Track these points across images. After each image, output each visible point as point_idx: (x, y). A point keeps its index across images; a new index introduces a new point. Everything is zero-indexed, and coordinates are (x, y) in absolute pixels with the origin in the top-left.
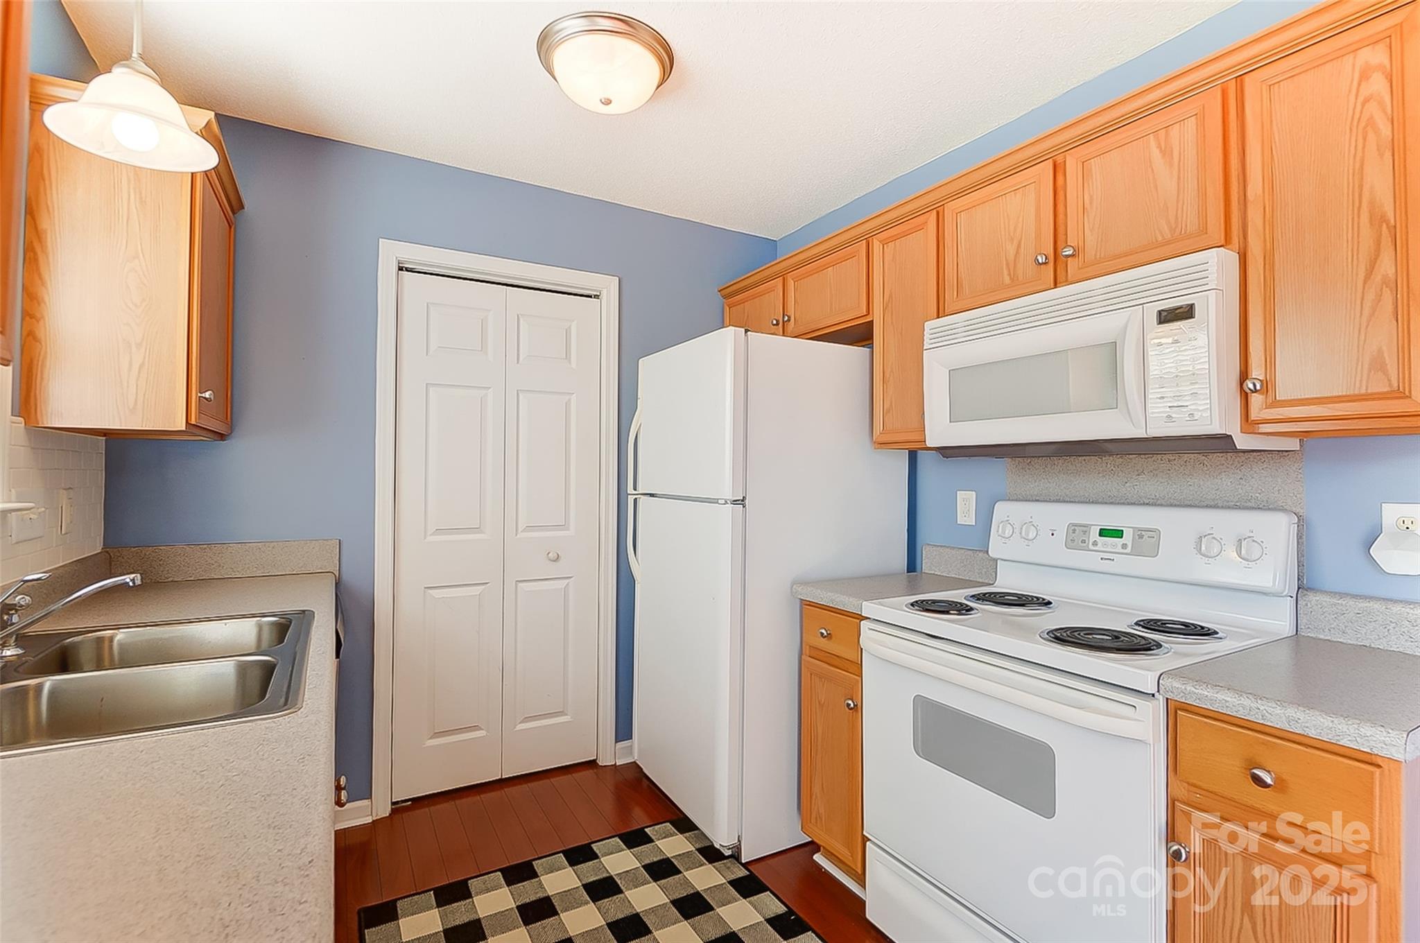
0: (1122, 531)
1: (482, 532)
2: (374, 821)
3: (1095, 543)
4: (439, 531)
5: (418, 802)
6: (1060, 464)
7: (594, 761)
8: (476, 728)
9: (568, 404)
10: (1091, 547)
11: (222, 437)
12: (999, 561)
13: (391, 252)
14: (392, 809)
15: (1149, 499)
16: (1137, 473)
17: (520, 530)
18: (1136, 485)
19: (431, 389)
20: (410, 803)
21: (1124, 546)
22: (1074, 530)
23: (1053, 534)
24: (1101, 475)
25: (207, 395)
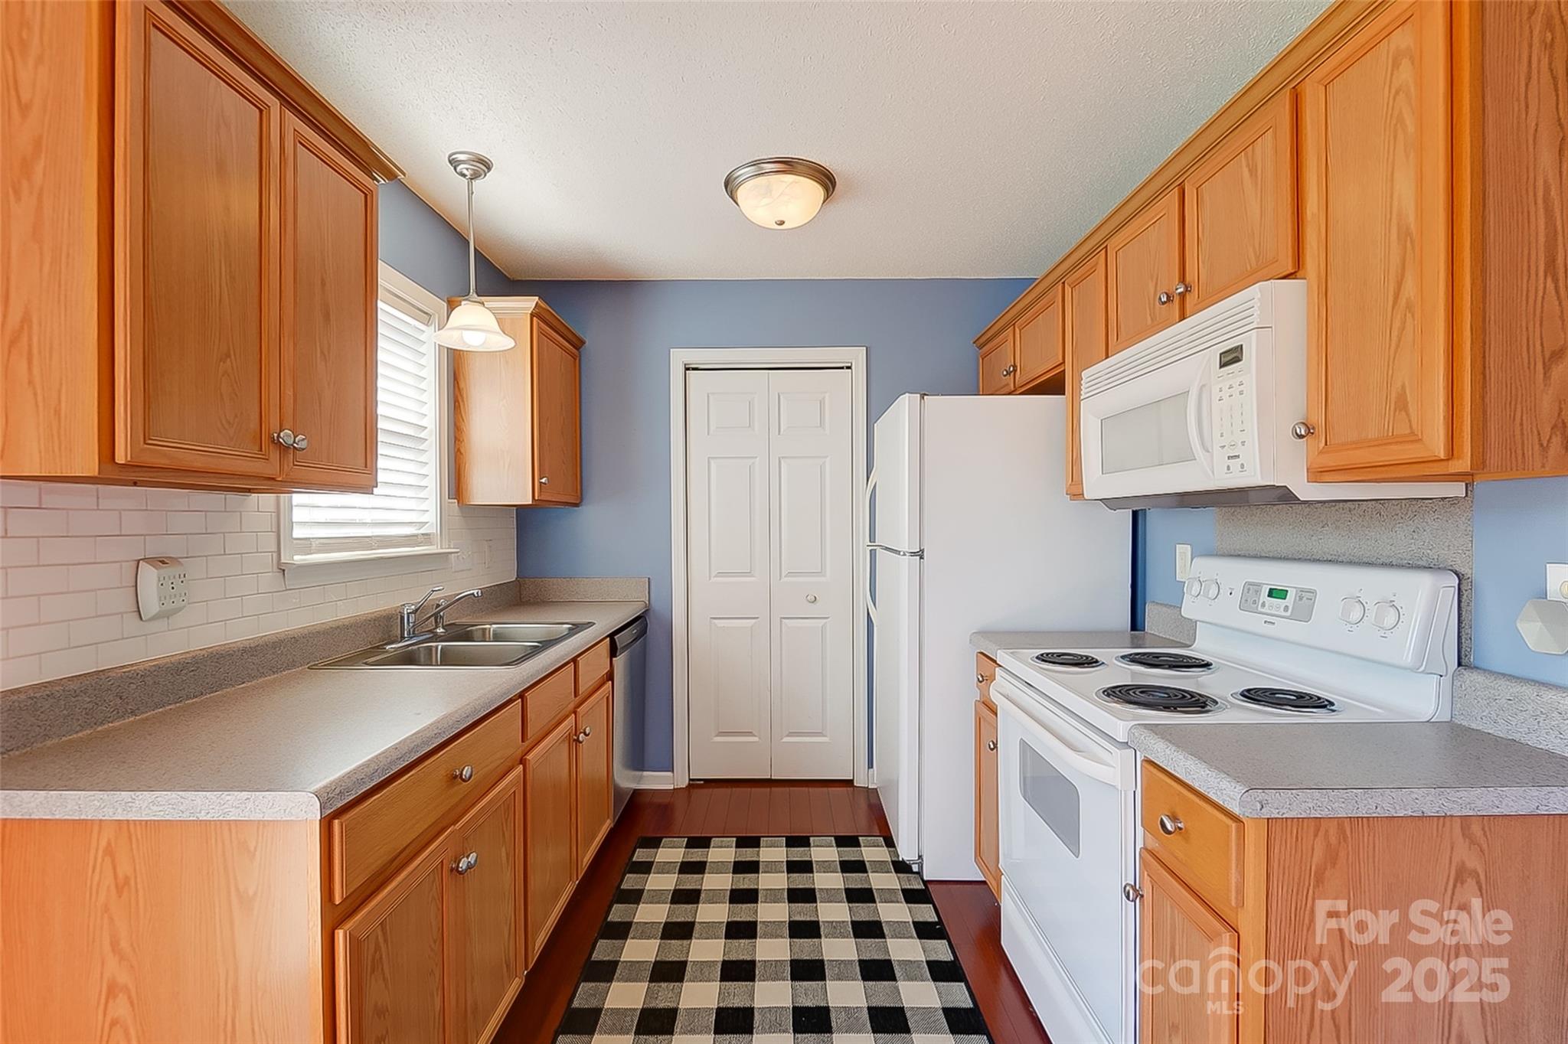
0: (1287, 591)
1: (753, 576)
2: (674, 789)
3: (1263, 605)
4: (720, 574)
5: (710, 783)
6: (1258, 515)
7: (851, 781)
8: (750, 734)
9: (822, 468)
10: (1260, 609)
11: (576, 505)
12: (1198, 623)
13: (680, 357)
14: (689, 784)
15: (1331, 555)
16: (1321, 525)
17: (783, 575)
18: (1321, 539)
19: (712, 462)
20: (702, 782)
21: (1286, 608)
22: (1249, 589)
23: (1231, 594)
24: (1291, 527)
25: (543, 480)
